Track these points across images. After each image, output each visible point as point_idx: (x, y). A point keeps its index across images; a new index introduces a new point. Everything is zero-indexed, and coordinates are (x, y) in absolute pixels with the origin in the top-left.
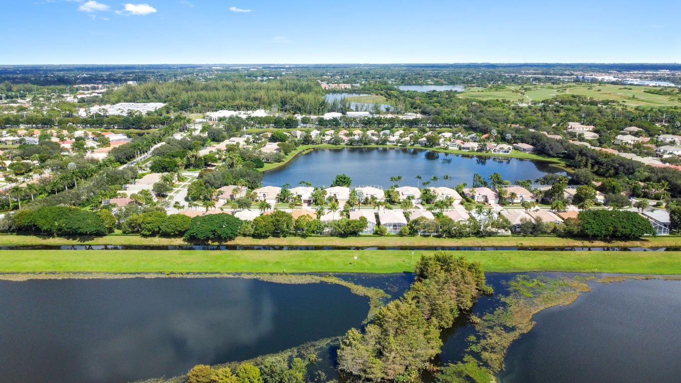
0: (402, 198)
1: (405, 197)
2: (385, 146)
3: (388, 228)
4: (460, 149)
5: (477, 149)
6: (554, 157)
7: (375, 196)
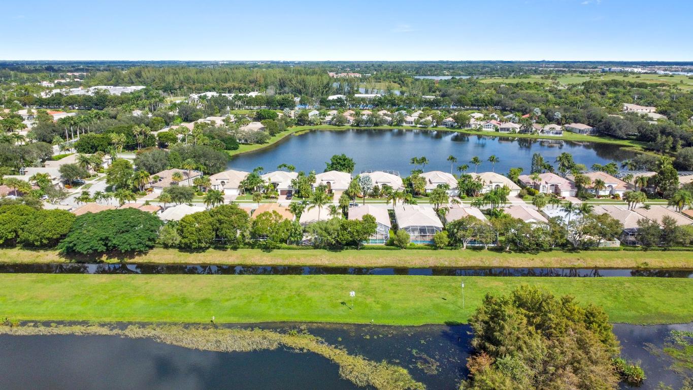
0: (429, 188)
1: (434, 186)
2: (400, 128)
3: (411, 234)
4: (497, 130)
5: (519, 130)
6: (623, 139)
7: (389, 184)
